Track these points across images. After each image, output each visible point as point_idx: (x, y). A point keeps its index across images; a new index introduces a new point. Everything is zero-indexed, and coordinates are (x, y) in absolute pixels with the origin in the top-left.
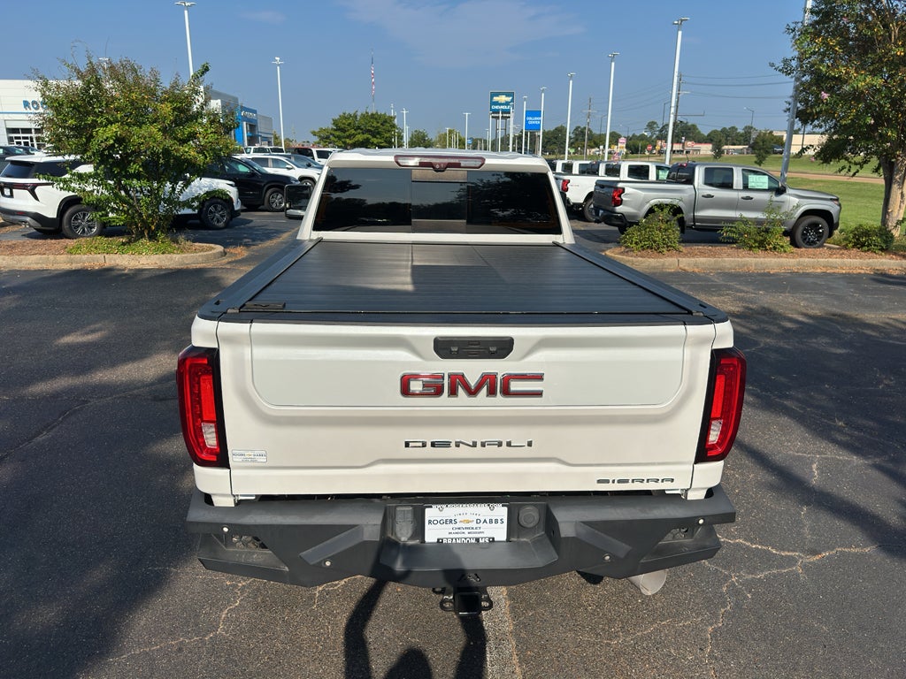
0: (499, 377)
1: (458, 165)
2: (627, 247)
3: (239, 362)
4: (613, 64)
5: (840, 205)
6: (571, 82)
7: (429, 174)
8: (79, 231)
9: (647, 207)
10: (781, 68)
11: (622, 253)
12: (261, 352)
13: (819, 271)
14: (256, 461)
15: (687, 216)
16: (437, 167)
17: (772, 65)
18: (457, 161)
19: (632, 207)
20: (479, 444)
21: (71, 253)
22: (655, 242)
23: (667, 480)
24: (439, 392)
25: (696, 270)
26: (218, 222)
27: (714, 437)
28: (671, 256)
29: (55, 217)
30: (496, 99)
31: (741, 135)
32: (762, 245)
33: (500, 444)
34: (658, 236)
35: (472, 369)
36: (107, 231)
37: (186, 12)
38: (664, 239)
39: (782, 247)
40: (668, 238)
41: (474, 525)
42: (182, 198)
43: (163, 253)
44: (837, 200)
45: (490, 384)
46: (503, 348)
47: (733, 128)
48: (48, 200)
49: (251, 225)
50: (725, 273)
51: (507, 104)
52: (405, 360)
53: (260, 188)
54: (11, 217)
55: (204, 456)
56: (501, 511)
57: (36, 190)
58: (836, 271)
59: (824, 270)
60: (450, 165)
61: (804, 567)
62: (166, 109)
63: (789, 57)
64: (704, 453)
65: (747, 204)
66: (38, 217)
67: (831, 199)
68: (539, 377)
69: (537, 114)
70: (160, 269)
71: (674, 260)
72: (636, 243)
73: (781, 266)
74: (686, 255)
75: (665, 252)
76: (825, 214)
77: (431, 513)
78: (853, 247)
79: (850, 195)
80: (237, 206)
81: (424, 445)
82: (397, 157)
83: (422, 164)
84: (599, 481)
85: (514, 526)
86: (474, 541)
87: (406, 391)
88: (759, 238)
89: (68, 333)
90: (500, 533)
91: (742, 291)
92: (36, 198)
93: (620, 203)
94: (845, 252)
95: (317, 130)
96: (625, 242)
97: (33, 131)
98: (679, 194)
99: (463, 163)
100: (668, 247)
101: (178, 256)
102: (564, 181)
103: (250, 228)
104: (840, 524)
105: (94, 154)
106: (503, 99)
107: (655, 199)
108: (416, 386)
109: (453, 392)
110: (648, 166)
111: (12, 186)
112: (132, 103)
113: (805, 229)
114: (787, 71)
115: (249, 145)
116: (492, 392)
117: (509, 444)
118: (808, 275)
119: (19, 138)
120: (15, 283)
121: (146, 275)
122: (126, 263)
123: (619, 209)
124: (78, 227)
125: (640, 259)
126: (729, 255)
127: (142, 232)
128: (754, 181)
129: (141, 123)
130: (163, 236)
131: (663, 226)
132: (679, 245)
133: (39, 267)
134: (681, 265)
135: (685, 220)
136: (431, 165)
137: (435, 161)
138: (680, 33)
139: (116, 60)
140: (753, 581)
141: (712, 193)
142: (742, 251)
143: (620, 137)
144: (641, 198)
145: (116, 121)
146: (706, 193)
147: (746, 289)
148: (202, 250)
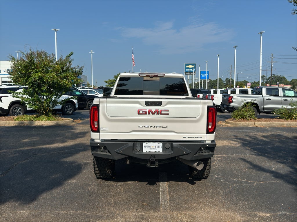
0: (159, 111)
1: (157, 76)
2: (234, 118)
3: (103, 107)
4: (236, 50)
6: (218, 58)
7: (149, 78)
8: (16, 114)
9: (243, 104)
11: (232, 120)
12: (108, 105)
14: (105, 130)
15: (261, 107)
16: (151, 76)
18: (157, 75)
19: (237, 104)
20: (155, 127)
21: (16, 121)
22: (245, 116)
23: (200, 137)
24: (146, 114)
25: (261, 126)
26: (69, 112)
27: (210, 127)
28: (252, 121)
29: (7, 109)
30: (187, 66)
32: (290, 117)
33: (160, 127)
34: (246, 114)
35: (153, 108)
36: (27, 112)
37: (56, 33)
38: (248, 115)
40: (250, 114)
41: (155, 148)
42: (58, 101)
43: (50, 120)
45: (157, 112)
46: (159, 104)
48: (5, 102)
49: (82, 114)
50: (273, 127)
51: (192, 68)
52: (138, 107)
53: (85, 101)
55: (94, 129)
56: (161, 145)
57: (2, 99)
60: (154, 76)
61: (257, 184)
62: (58, 67)
64: (208, 131)
65: (285, 102)
66: (1, 109)
68: (168, 111)
69: (205, 72)
71: (253, 123)
72: (237, 116)
74: (258, 121)
75: (249, 120)
77: (145, 144)
80: (77, 106)
81: (143, 127)
82: (139, 74)
83: (146, 76)
84: (184, 137)
85: (164, 148)
86: (154, 152)
87: (139, 113)
88: (288, 114)
90: (161, 150)
91: (277, 132)
92: (1, 102)
93: (232, 102)
95: (107, 80)
96: (233, 116)
98: (257, 99)
100: (250, 118)
102: (212, 96)
103: (82, 115)
106: (190, 66)
107: (249, 100)
108: (141, 112)
109: (149, 114)
110: (248, 90)
116: (158, 114)
117: (162, 127)
122: (36, 124)
123: (232, 104)
124: (15, 113)
125: (239, 122)
126: (275, 121)
127: (43, 112)
128: (288, 93)
129: (47, 73)
130: (51, 114)
131: (248, 110)
132: (255, 117)
133: (3, 125)
134: (256, 125)
135: (260, 109)
136: (149, 76)
137: (150, 75)
138: (262, 37)
139: (40, 51)
140: (240, 186)
141: (270, 98)
142: (282, 120)
143: (248, 82)
144: (240, 100)
145: (39, 71)
146: (268, 98)
147: (279, 131)
148: (65, 120)
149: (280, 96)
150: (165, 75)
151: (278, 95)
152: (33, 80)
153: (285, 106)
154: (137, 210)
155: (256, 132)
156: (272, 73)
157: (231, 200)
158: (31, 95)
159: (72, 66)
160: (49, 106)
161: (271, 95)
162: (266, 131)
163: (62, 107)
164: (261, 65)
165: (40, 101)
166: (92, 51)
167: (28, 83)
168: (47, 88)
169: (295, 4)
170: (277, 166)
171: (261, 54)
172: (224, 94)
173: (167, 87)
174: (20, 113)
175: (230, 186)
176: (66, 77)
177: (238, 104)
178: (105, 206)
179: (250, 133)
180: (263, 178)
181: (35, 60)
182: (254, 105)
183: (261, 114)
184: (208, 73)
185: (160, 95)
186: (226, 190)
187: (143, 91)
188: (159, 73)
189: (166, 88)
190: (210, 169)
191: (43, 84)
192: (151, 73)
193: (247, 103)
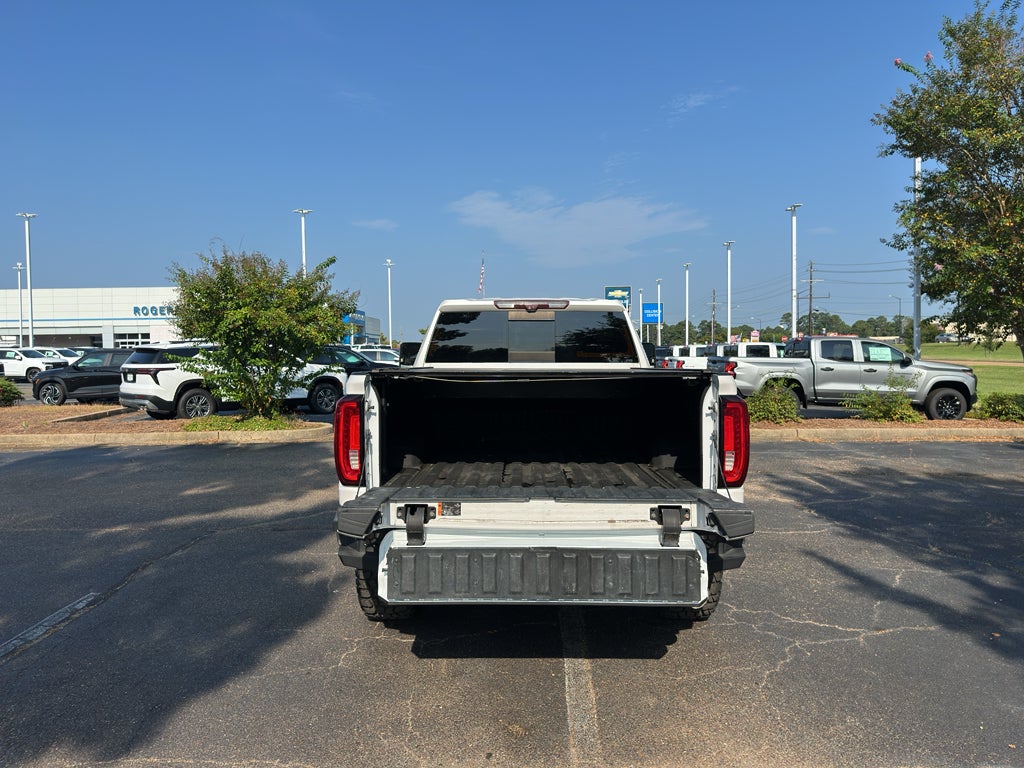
1: (547, 307)
4: (729, 252)
5: (975, 377)
6: (687, 272)
7: (523, 314)
8: (193, 413)
9: (762, 381)
10: (892, 243)
13: (952, 440)
15: (808, 390)
16: (529, 308)
17: (883, 241)
18: (546, 303)
21: (187, 431)
22: (771, 412)
25: (816, 440)
26: (327, 406)
27: (729, 466)
28: (790, 427)
29: (172, 400)
31: (892, 325)
32: (887, 415)
34: (774, 407)
36: (221, 408)
37: (303, 219)
38: (780, 410)
39: (910, 417)
40: (785, 409)
42: (296, 380)
43: (275, 429)
44: (971, 371)
47: (882, 317)
48: (167, 383)
50: (849, 443)
51: (623, 298)
54: (130, 401)
55: (348, 476)
57: (158, 375)
58: (971, 440)
59: (958, 439)
60: (540, 307)
61: (867, 639)
62: (293, 293)
63: (901, 234)
65: (870, 376)
66: (156, 400)
67: (964, 371)
69: (654, 306)
70: (271, 443)
71: (793, 430)
73: (910, 436)
74: (805, 426)
75: (783, 423)
76: (960, 386)
78: (991, 416)
79: (1012, 380)
82: (495, 302)
83: (517, 307)
88: (883, 408)
89: (191, 488)
91: (864, 456)
92: (157, 383)
94: (983, 422)
97: (140, 336)
98: (798, 368)
99: (551, 305)
100: (785, 418)
101: (288, 432)
104: (910, 612)
105: (221, 335)
106: (618, 294)
107: (779, 372)
110: (767, 346)
111: (135, 372)
112: (260, 290)
113: (939, 402)
114: (899, 244)
115: (355, 343)
118: (939, 443)
119: (125, 343)
120: (135, 454)
121: (259, 447)
122: (239, 439)
124: (192, 410)
126: (851, 425)
127: (257, 409)
128: (875, 353)
129: (267, 308)
130: (276, 413)
131: (778, 397)
132: (797, 416)
133: (156, 443)
134: (801, 436)
135: (806, 393)
136: (524, 307)
137: (526, 304)
138: (794, 218)
139: (249, 254)
140: (814, 645)
141: (831, 366)
142: (867, 422)
143: (752, 330)
144: (756, 372)
145: (245, 305)
146: (825, 366)
147: (867, 455)
148: (312, 427)
149: (855, 360)
150: (571, 303)
151: (849, 356)
152: (230, 326)
153: (873, 388)
154: (489, 756)
155: (807, 455)
156: (813, 307)
157: (803, 707)
158: (226, 364)
159: (330, 293)
160: (272, 392)
161: (832, 358)
162: (830, 452)
163: (310, 394)
164: (794, 287)
165: (248, 381)
166: (389, 261)
167: (216, 335)
168: (265, 348)
169: (890, 128)
170: (905, 568)
171: (794, 253)
172: (712, 358)
173: (568, 340)
174: (203, 411)
175: (784, 646)
176: (313, 319)
177: (749, 382)
178: (385, 737)
179: (791, 459)
180: (878, 612)
181: (237, 276)
182: (793, 386)
183: (810, 407)
184: (662, 309)
185: (556, 361)
186: (775, 666)
187: (507, 350)
188: (554, 298)
189: (566, 341)
190: (720, 592)
191: (255, 336)
192: (528, 300)
193: (775, 380)
